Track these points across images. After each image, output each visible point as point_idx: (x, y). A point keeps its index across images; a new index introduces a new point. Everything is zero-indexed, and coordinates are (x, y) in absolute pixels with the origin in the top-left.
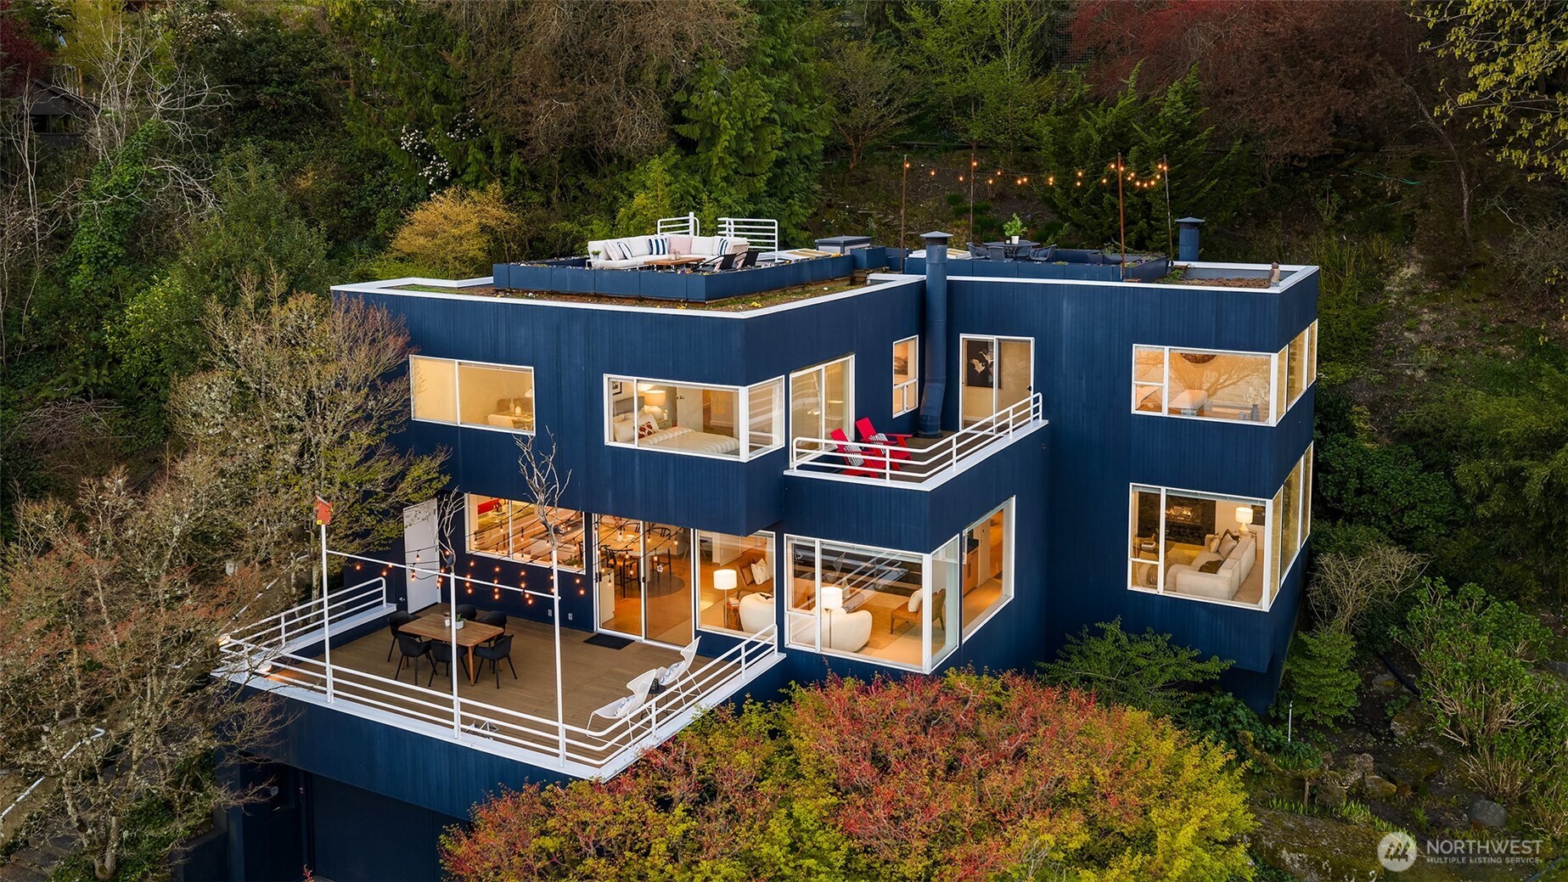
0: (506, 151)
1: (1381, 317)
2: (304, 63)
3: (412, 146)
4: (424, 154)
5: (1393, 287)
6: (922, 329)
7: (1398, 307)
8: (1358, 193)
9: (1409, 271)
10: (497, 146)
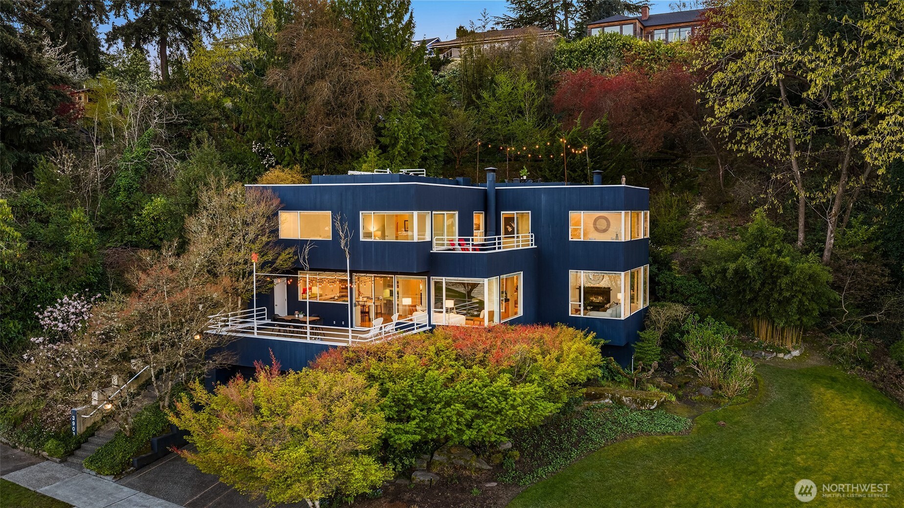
0: (302, 151)
1: (687, 225)
2: (202, 116)
3: (258, 150)
4: (263, 154)
5: (693, 213)
6: (486, 209)
7: (695, 221)
8: (680, 175)
9: (699, 206)
10: (297, 149)
